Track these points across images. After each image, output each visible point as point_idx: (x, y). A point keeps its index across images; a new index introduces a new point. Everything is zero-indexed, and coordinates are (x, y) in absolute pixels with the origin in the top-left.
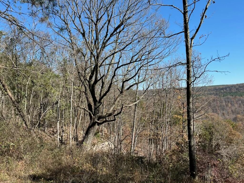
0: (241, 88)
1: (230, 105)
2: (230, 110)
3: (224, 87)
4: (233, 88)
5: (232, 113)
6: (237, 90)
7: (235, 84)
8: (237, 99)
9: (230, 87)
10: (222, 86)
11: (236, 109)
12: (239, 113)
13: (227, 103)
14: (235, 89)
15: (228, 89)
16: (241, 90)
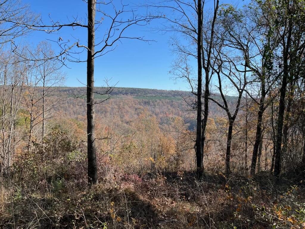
0: (82, 91)
1: (72, 106)
2: (72, 111)
3: (67, 89)
4: (75, 91)
5: (73, 114)
6: (78, 93)
7: (77, 87)
8: (78, 101)
9: (72, 90)
10: (65, 88)
11: (77, 110)
12: (79, 114)
13: (69, 105)
14: (77, 91)
15: (70, 91)
16: (82, 92)
